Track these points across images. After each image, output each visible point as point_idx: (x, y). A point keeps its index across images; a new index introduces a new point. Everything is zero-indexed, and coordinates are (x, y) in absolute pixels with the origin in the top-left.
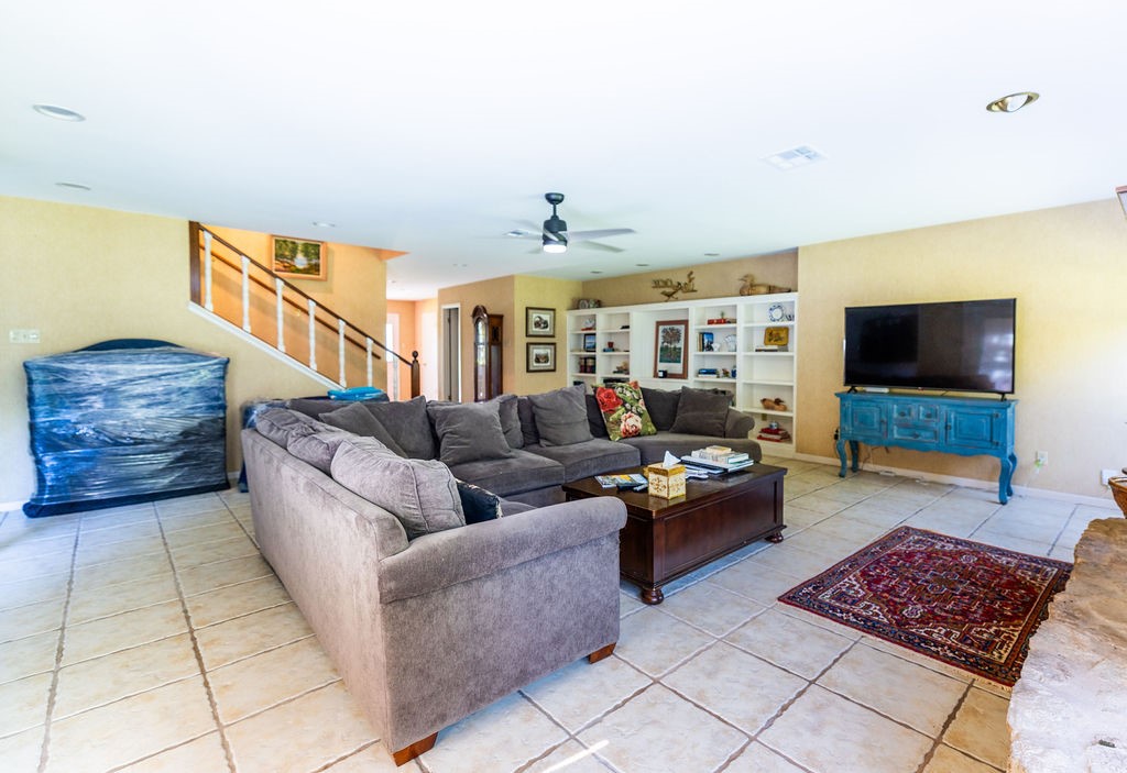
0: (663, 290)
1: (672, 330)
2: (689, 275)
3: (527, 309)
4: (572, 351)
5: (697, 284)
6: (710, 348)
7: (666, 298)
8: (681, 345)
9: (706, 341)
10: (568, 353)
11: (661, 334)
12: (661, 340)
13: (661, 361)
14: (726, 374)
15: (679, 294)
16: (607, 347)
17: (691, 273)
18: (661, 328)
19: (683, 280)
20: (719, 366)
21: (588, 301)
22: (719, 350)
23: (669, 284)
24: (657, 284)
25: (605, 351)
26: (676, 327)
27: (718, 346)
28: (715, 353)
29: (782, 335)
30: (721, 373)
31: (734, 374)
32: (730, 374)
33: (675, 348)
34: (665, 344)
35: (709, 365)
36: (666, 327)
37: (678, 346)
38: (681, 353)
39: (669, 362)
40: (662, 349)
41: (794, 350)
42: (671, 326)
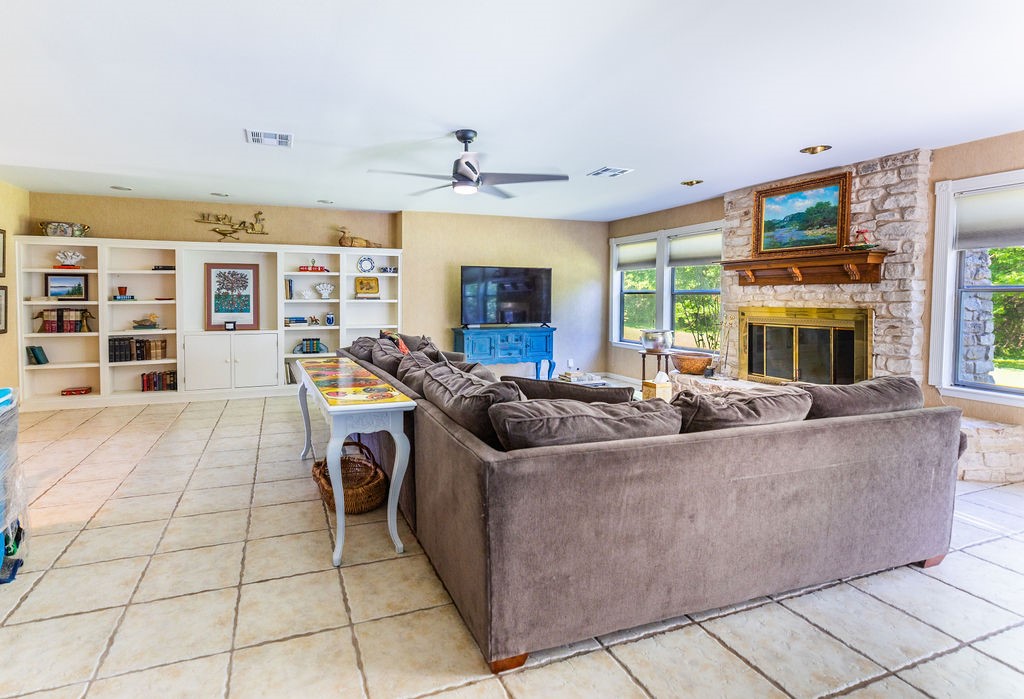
0: (215, 226)
1: (233, 274)
2: (257, 215)
4: (24, 299)
5: (268, 226)
7: (220, 237)
8: (249, 291)
10: (20, 302)
11: (214, 279)
12: (215, 286)
13: (216, 311)
14: (314, 321)
15: (241, 234)
16: (116, 293)
17: (260, 213)
18: (214, 272)
19: (250, 219)
21: (71, 225)
23: (225, 220)
24: (204, 218)
25: (116, 298)
26: (239, 271)
28: (308, 301)
29: (373, 284)
31: (329, 321)
33: (239, 296)
34: (224, 291)
36: (222, 271)
37: (244, 293)
38: (248, 301)
39: (232, 311)
40: (218, 297)
41: (396, 298)
42: (232, 271)
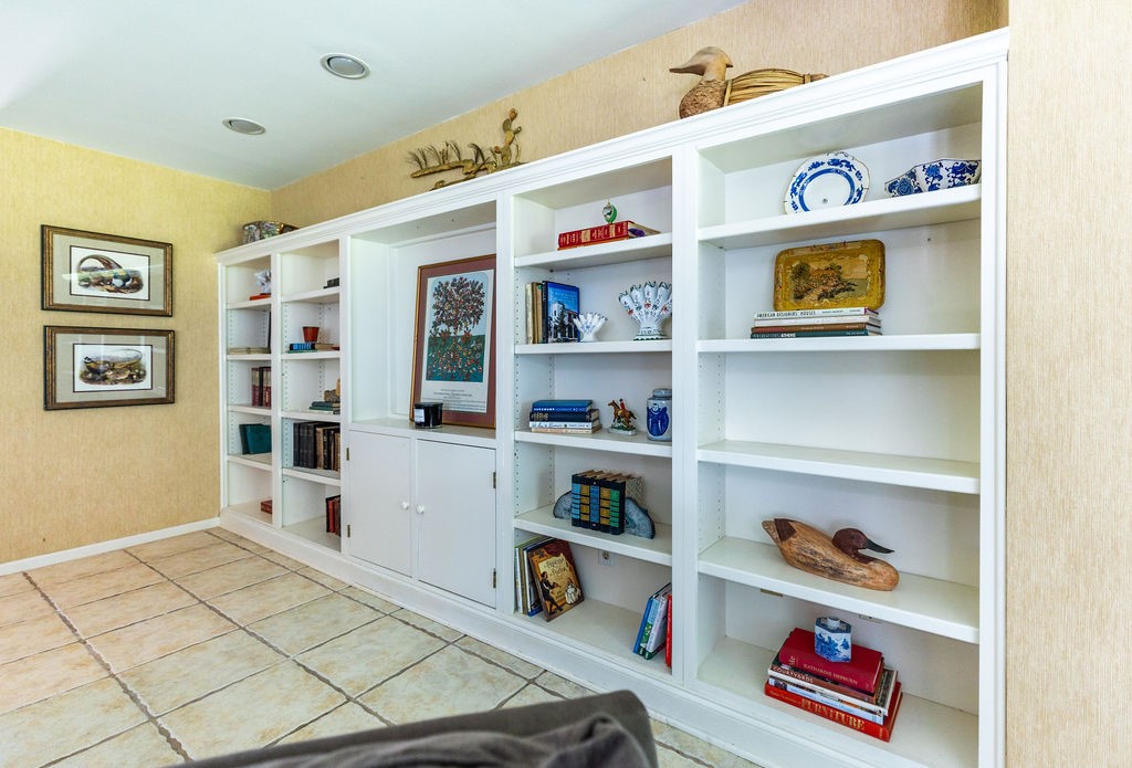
0: (438, 177)
1: (460, 285)
2: (506, 126)
3: (46, 231)
4: (229, 351)
6: (570, 332)
8: (480, 328)
9: (555, 308)
10: (222, 357)
11: (431, 301)
12: (430, 316)
13: (429, 378)
14: (624, 418)
16: (299, 339)
17: (514, 115)
18: (432, 283)
20: (601, 391)
21: (259, 226)
22: (599, 336)
23: (453, 159)
25: (292, 348)
26: (470, 276)
27: (597, 323)
28: (588, 345)
29: (857, 270)
30: (607, 417)
31: (659, 423)
32: (642, 423)
33: (467, 338)
34: (443, 327)
35: (566, 388)
36: (444, 279)
37: (475, 331)
38: (481, 351)
39: (452, 378)
40: (433, 340)
41: (973, 325)
42: (457, 276)
